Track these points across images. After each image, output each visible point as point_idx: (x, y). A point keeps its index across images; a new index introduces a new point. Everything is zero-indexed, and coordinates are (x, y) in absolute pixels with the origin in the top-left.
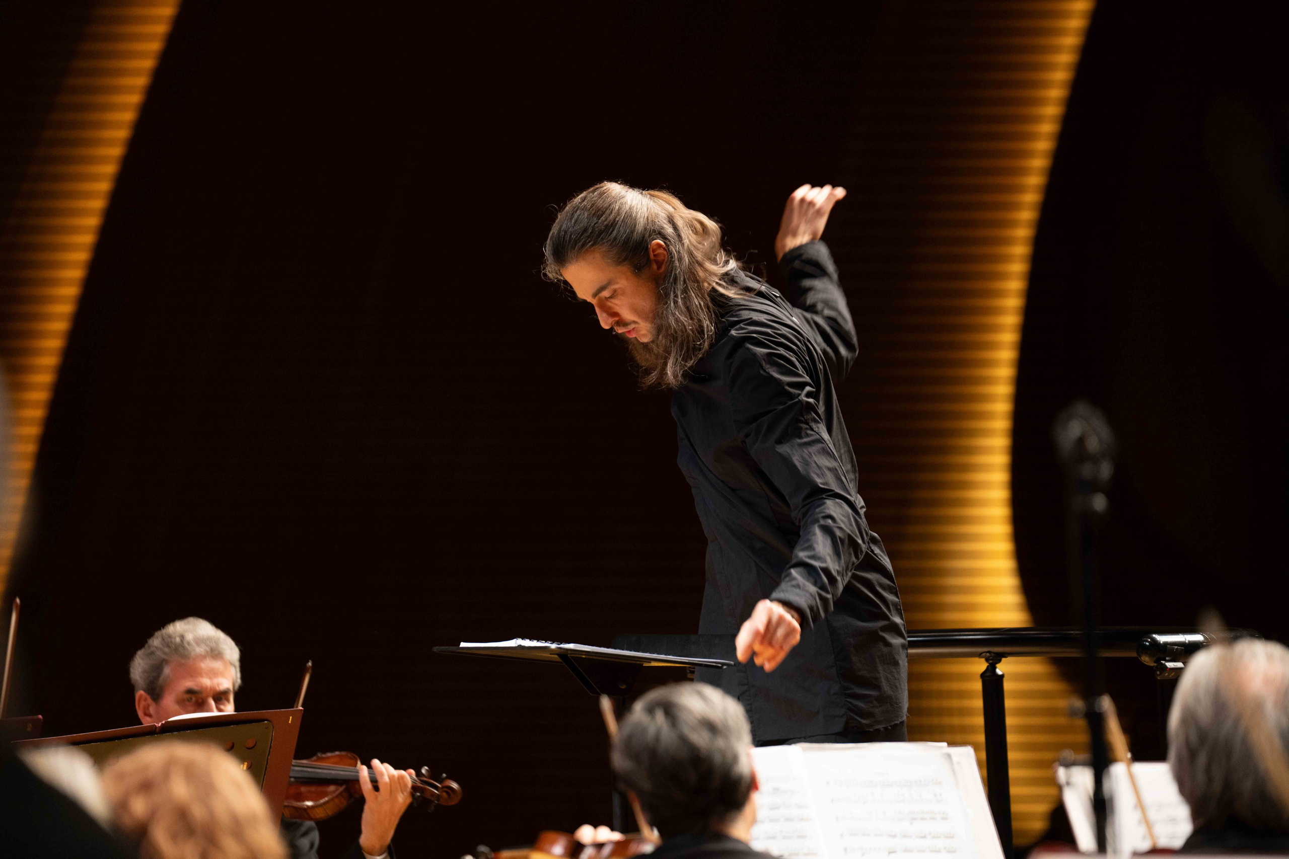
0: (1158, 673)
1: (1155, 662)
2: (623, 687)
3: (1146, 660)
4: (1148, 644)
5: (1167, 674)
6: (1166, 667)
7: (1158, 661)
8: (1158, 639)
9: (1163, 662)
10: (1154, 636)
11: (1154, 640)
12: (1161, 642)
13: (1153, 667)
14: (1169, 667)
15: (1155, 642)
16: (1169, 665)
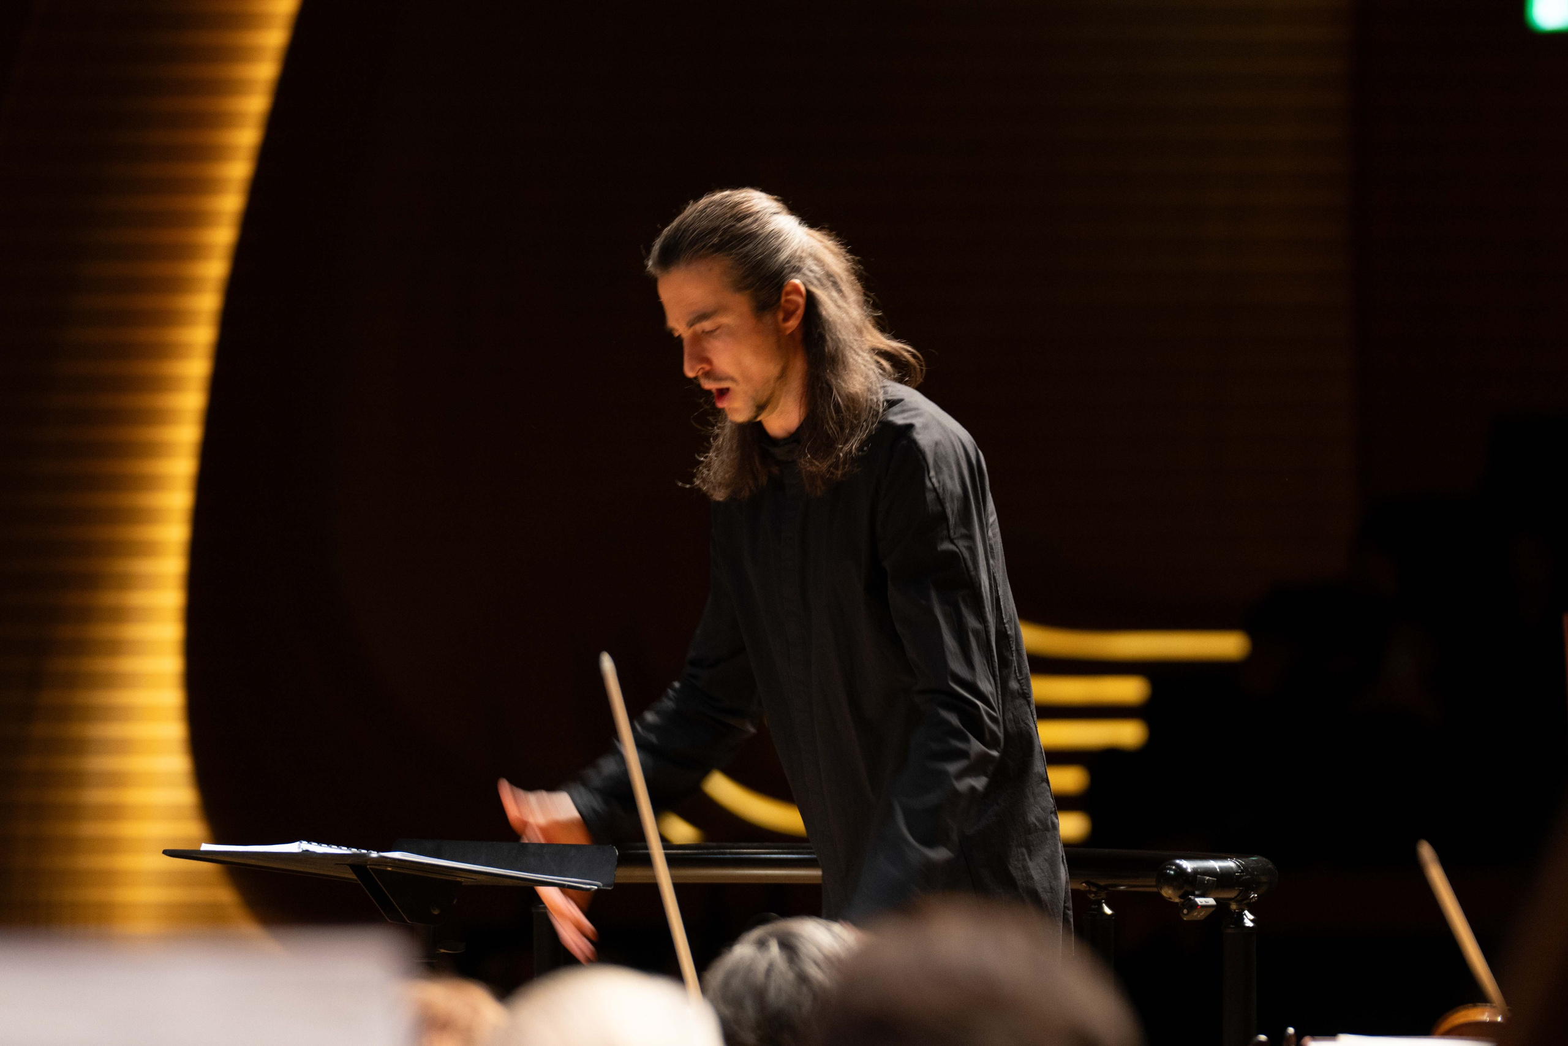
0: (1185, 911)
1: (1180, 897)
2: (436, 912)
3: (1167, 892)
4: (1172, 872)
5: (1195, 914)
6: (1196, 903)
7: (1184, 896)
8: (1184, 866)
9: (1192, 897)
10: (1178, 861)
11: (1179, 867)
12: (1189, 870)
13: (1177, 903)
14: (1200, 904)
15: (1181, 871)
16: (1200, 901)
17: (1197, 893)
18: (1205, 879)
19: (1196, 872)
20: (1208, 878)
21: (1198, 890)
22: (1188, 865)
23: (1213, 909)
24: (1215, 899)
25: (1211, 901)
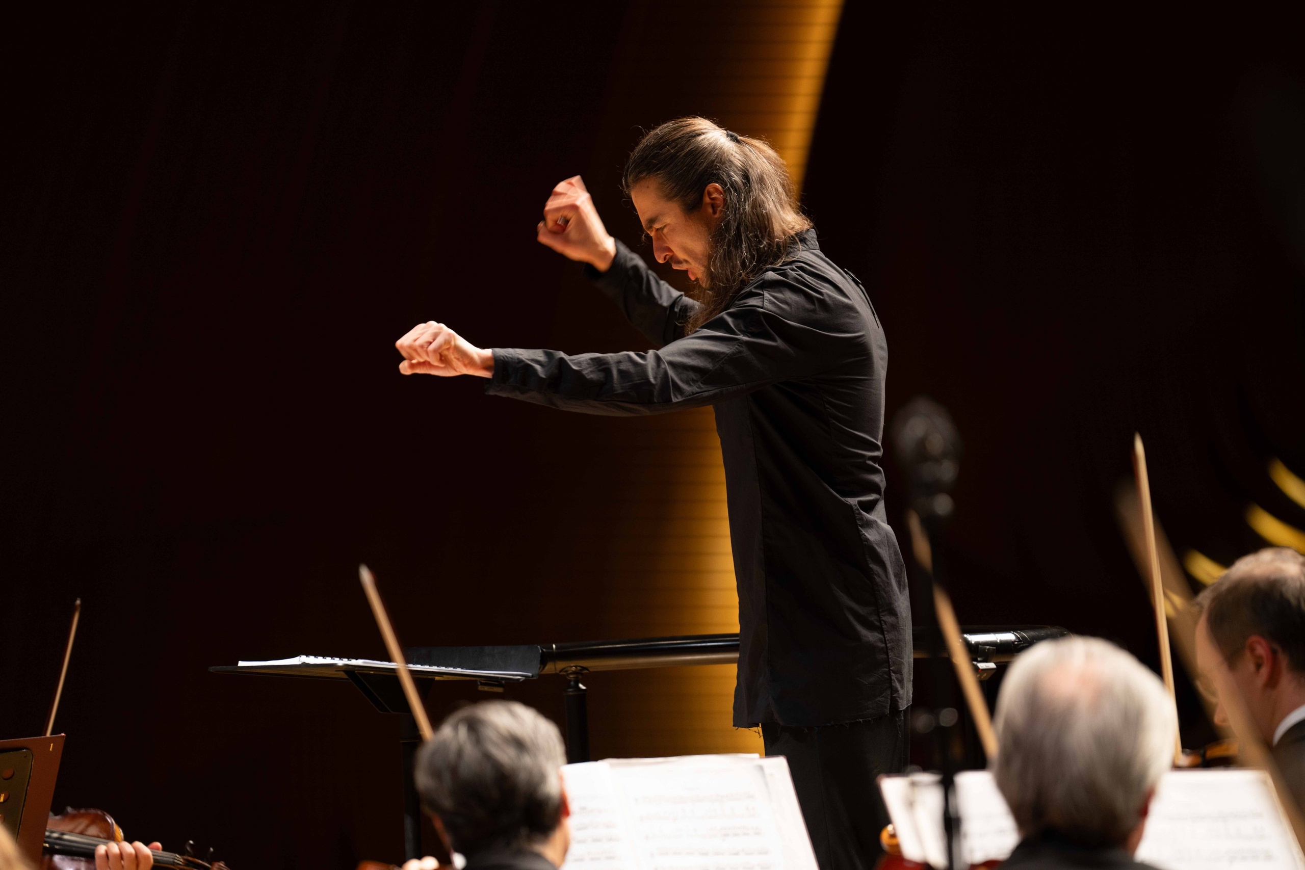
8: (970, 639)
9: (975, 663)
10: (965, 636)
12: (973, 642)
14: (980, 668)
15: (967, 643)
16: (982, 666)
17: (979, 659)
18: (985, 649)
19: (978, 644)
20: (988, 647)
21: (979, 657)
22: (974, 638)
23: (994, 671)
24: (995, 663)
25: (992, 665)
